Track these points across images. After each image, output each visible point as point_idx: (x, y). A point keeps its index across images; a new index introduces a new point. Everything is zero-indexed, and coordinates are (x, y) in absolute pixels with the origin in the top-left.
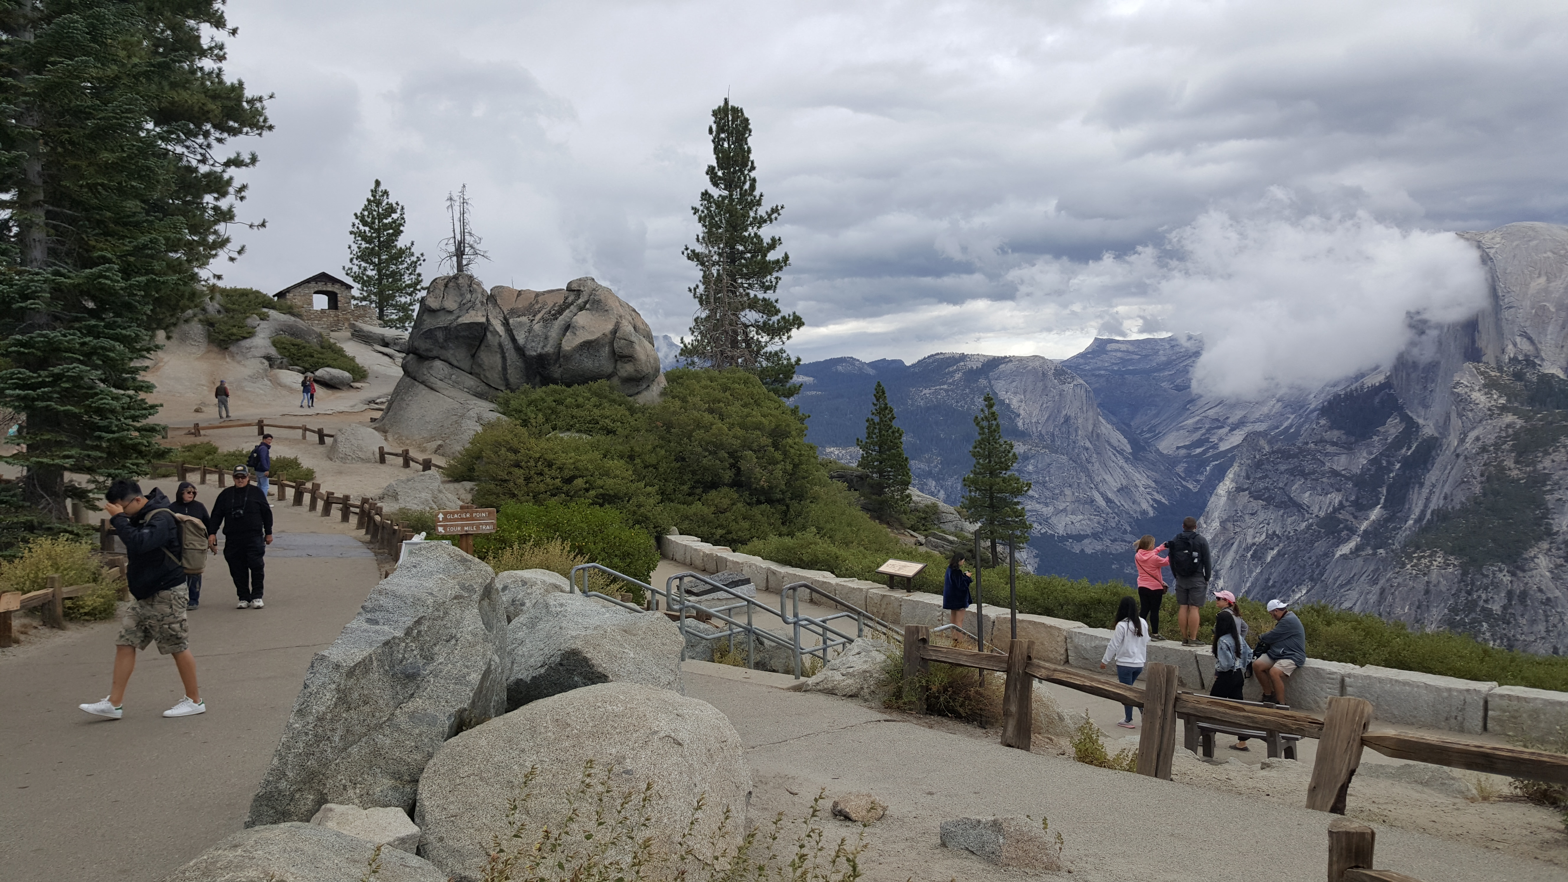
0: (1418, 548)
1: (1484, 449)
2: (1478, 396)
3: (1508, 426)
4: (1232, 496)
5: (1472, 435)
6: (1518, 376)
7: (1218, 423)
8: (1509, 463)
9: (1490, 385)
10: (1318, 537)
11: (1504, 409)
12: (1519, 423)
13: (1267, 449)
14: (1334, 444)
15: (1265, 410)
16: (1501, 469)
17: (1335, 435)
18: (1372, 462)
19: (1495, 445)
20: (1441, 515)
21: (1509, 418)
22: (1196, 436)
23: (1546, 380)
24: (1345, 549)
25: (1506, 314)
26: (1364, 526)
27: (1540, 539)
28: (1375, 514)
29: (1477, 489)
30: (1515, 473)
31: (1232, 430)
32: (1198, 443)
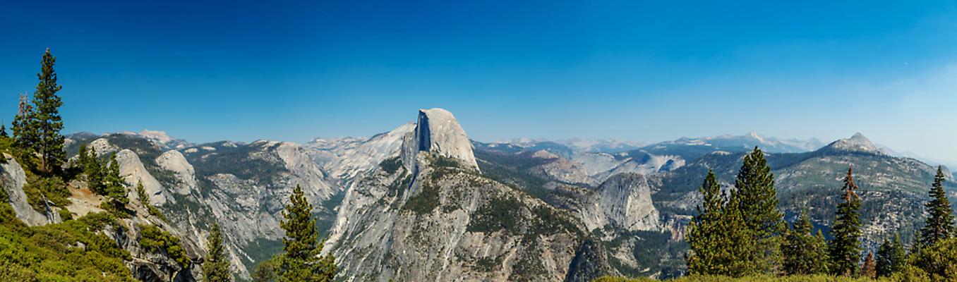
0: (405, 209)
1: (424, 178)
2: (423, 161)
3: (431, 171)
4: (352, 193)
5: (421, 174)
6: (434, 156)
7: (350, 168)
8: (430, 183)
9: (427, 158)
10: (378, 206)
11: (429, 166)
12: (433, 170)
13: (364, 177)
14: (384, 176)
15: (365, 164)
16: (428, 184)
17: (384, 172)
18: (395, 181)
19: (427, 177)
20: (411, 198)
21: (431, 168)
22: (344, 172)
23: (441, 157)
24: (385, 210)
25: (431, 136)
26: (392, 202)
27: (437, 206)
28: (395, 198)
29: (421, 191)
30: (431, 186)
31: (355, 170)
32: (345, 175)
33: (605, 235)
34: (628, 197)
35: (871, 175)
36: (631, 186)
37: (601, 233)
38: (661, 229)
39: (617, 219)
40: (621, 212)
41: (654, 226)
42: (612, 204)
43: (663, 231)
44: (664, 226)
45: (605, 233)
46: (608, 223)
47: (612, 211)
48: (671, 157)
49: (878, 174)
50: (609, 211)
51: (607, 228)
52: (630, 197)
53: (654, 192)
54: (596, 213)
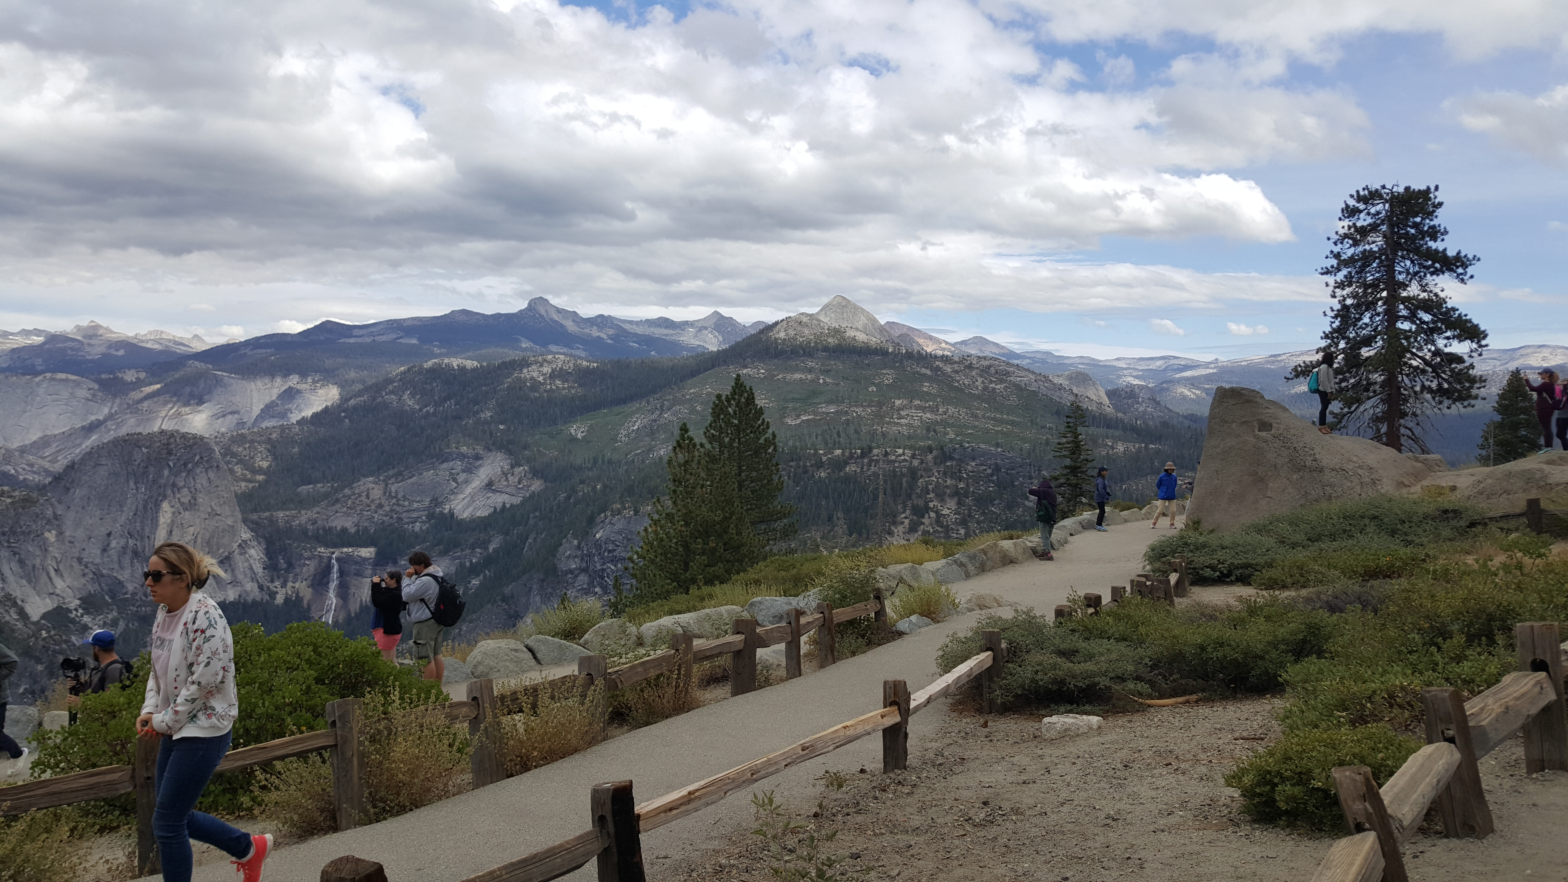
33: (86, 628)
34: (157, 506)
35: (880, 404)
36: (166, 472)
37: (73, 621)
38: (273, 595)
39: (124, 576)
40: (136, 554)
41: (250, 586)
42: (104, 531)
43: (280, 599)
44: (284, 585)
45: (86, 619)
46: (92, 588)
47: (104, 550)
48: (294, 380)
49: (898, 402)
50: (93, 553)
51: (89, 604)
52: (165, 505)
53: (243, 484)
54: (51, 564)
